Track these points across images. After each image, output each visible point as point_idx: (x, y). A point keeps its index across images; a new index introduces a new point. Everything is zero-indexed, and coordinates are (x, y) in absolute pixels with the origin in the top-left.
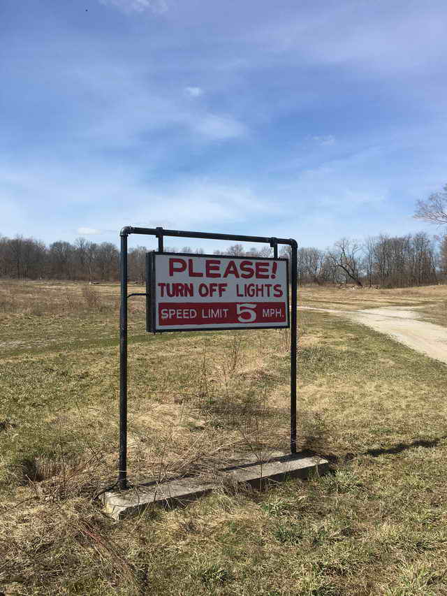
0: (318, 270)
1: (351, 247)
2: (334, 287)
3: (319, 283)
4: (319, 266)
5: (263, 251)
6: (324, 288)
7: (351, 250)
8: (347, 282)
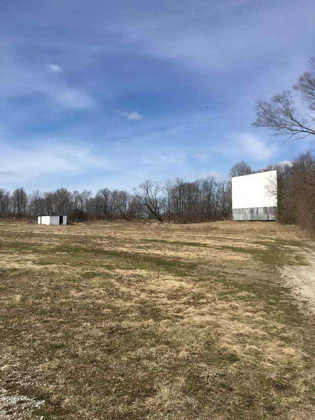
0: (127, 208)
1: (153, 189)
2: (140, 222)
3: (127, 219)
4: (128, 205)
5: (83, 193)
6: (131, 224)
7: (153, 191)
8: (150, 218)
